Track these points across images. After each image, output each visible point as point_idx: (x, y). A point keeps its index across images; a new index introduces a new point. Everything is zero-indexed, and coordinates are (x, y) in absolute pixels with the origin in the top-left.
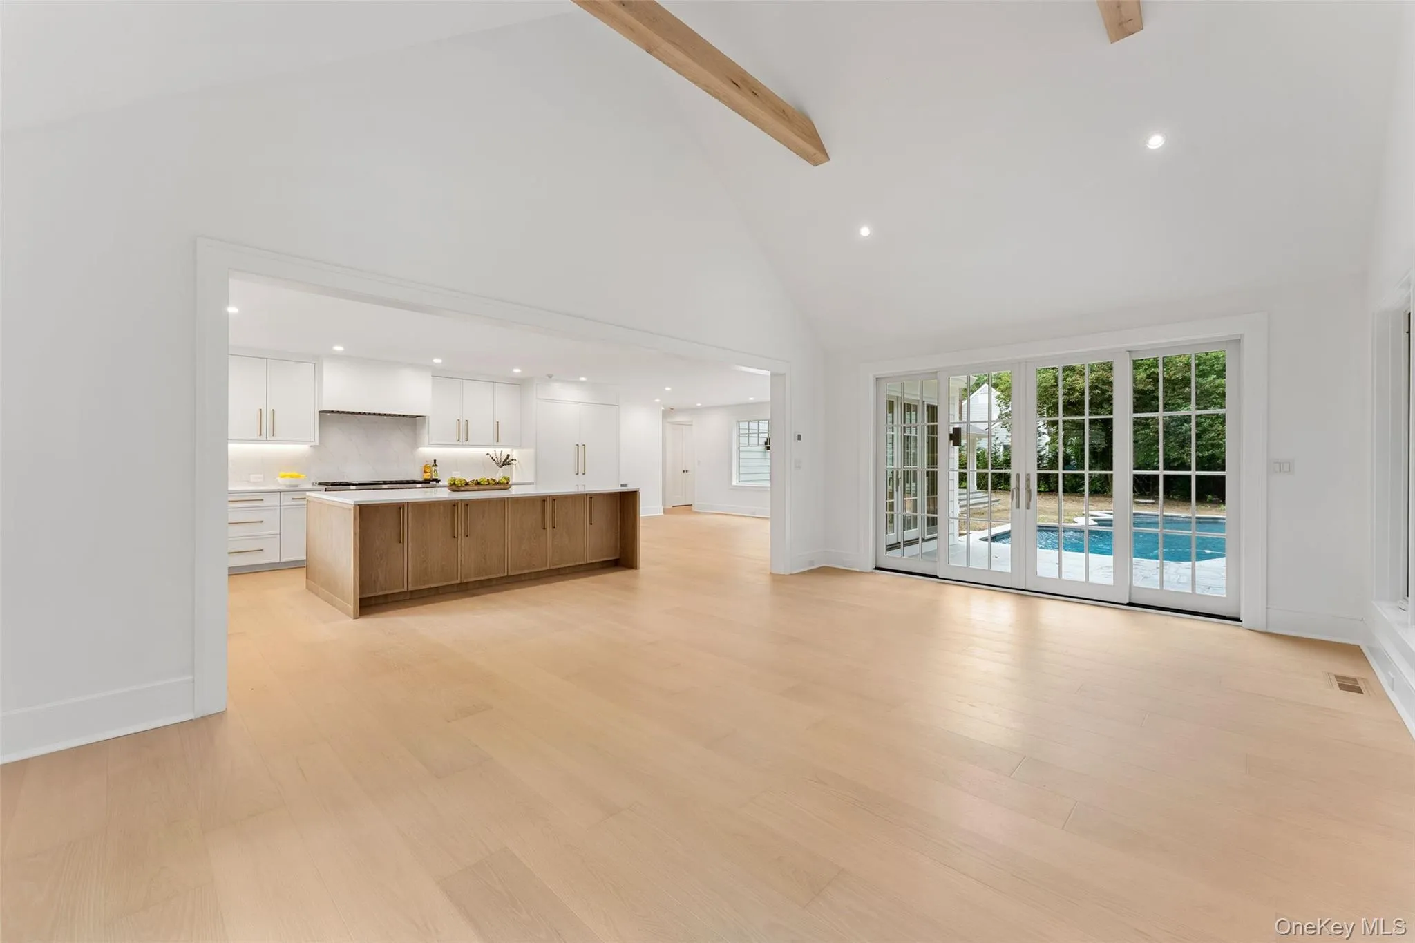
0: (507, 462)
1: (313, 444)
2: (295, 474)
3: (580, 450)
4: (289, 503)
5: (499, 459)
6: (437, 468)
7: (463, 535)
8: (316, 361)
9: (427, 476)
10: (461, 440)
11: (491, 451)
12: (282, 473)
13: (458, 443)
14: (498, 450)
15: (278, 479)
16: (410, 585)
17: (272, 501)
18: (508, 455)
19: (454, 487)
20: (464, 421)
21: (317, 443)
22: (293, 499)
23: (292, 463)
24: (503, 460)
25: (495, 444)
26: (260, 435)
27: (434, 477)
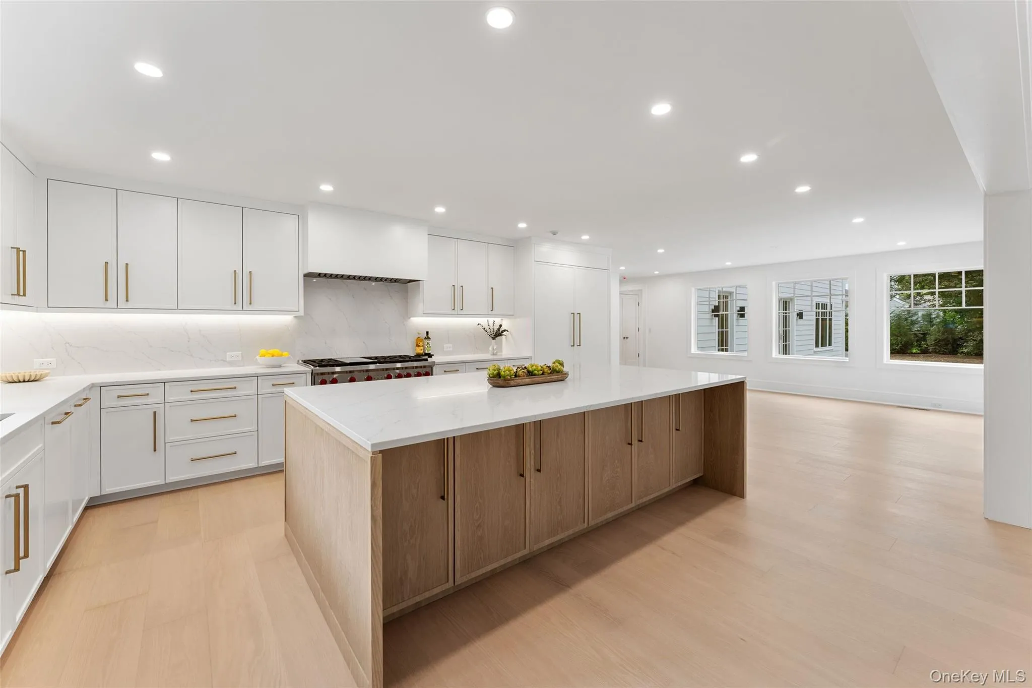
0: (498, 334)
1: (298, 314)
2: (276, 351)
3: (576, 317)
4: (269, 390)
5: (492, 330)
6: (430, 342)
7: (532, 470)
8: (299, 212)
9: (420, 350)
10: (456, 308)
11: (483, 321)
12: (263, 351)
13: (453, 312)
14: (491, 320)
15: (258, 357)
16: (458, 575)
17: (247, 389)
18: (501, 326)
19: (501, 382)
20: (459, 286)
21: (301, 313)
22: (273, 385)
23: (272, 338)
24: (495, 329)
25: (490, 313)
26: (235, 303)
27: (426, 352)
